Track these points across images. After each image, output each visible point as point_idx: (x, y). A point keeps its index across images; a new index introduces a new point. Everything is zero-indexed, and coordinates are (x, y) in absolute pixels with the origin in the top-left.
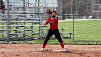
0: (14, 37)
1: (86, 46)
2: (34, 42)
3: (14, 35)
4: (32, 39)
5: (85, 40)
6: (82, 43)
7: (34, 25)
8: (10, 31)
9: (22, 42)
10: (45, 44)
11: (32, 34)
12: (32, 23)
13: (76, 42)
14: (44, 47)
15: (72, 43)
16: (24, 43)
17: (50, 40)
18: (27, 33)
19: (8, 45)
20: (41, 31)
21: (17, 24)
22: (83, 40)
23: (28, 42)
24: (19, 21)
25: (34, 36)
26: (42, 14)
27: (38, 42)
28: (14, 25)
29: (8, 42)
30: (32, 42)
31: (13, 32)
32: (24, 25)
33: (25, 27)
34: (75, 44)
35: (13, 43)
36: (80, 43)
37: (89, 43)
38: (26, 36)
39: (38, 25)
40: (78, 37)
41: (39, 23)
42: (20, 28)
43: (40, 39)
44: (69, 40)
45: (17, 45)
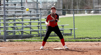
0: (12, 34)
1: (87, 43)
2: (33, 39)
3: (12, 32)
4: (30, 36)
5: (86, 36)
6: (83, 40)
7: (32, 21)
8: (7, 28)
9: (20, 40)
10: (45, 41)
11: (31, 31)
12: (31, 20)
13: (78, 38)
14: (43, 45)
15: (73, 40)
16: (22, 41)
17: (49, 37)
18: (25, 30)
19: (6, 43)
20: (40, 28)
21: (14, 20)
22: (84, 36)
23: (26, 39)
24: (16, 18)
25: (33, 33)
26: (41, 9)
27: (37, 40)
28: (11, 21)
29: (5, 40)
30: (30, 39)
31: (11, 30)
32: (21, 22)
33: (23, 24)
34: (76, 41)
35: (11, 41)
36: (81, 40)
37: (91, 40)
38: (24, 34)
39: (37, 21)
40: (79, 34)
41: (38, 19)
42: (17, 25)
43: (39, 36)
44: (70, 37)
45: (14, 43)
